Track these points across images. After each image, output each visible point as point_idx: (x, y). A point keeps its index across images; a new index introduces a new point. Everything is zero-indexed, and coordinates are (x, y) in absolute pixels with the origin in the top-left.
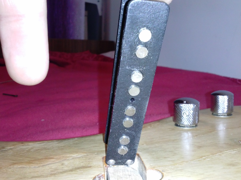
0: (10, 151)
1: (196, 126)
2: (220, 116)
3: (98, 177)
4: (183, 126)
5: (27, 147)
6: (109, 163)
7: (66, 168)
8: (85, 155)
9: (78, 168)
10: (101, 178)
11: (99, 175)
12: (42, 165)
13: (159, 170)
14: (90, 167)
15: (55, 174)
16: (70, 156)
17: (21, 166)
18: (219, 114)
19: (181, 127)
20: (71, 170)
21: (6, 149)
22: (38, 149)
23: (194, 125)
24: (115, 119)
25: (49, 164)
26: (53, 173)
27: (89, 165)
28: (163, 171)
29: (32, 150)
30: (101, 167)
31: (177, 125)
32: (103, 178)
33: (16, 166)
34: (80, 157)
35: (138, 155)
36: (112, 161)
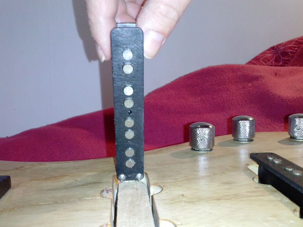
0: (29, 169)
1: (211, 150)
2: (240, 141)
3: (106, 190)
4: (198, 150)
5: (45, 166)
6: (120, 178)
7: (79, 184)
8: (98, 174)
9: (90, 184)
10: (109, 192)
11: (107, 189)
12: (57, 181)
13: (161, 185)
14: (101, 183)
15: (68, 188)
16: (84, 174)
17: (38, 182)
18: (240, 139)
19: (196, 151)
20: (83, 185)
21: (24, 168)
22: (55, 168)
23: (209, 149)
24: (118, 132)
25: (63, 181)
26: (66, 187)
27: (100, 181)
28: (163, 186)
29: (48, 169)
30: (110, 183)
31: (193, 149)
32: (110, 192)
33: (33, 182)
34: (93, 175)
35: (146, 174)
36: (122, 176)
